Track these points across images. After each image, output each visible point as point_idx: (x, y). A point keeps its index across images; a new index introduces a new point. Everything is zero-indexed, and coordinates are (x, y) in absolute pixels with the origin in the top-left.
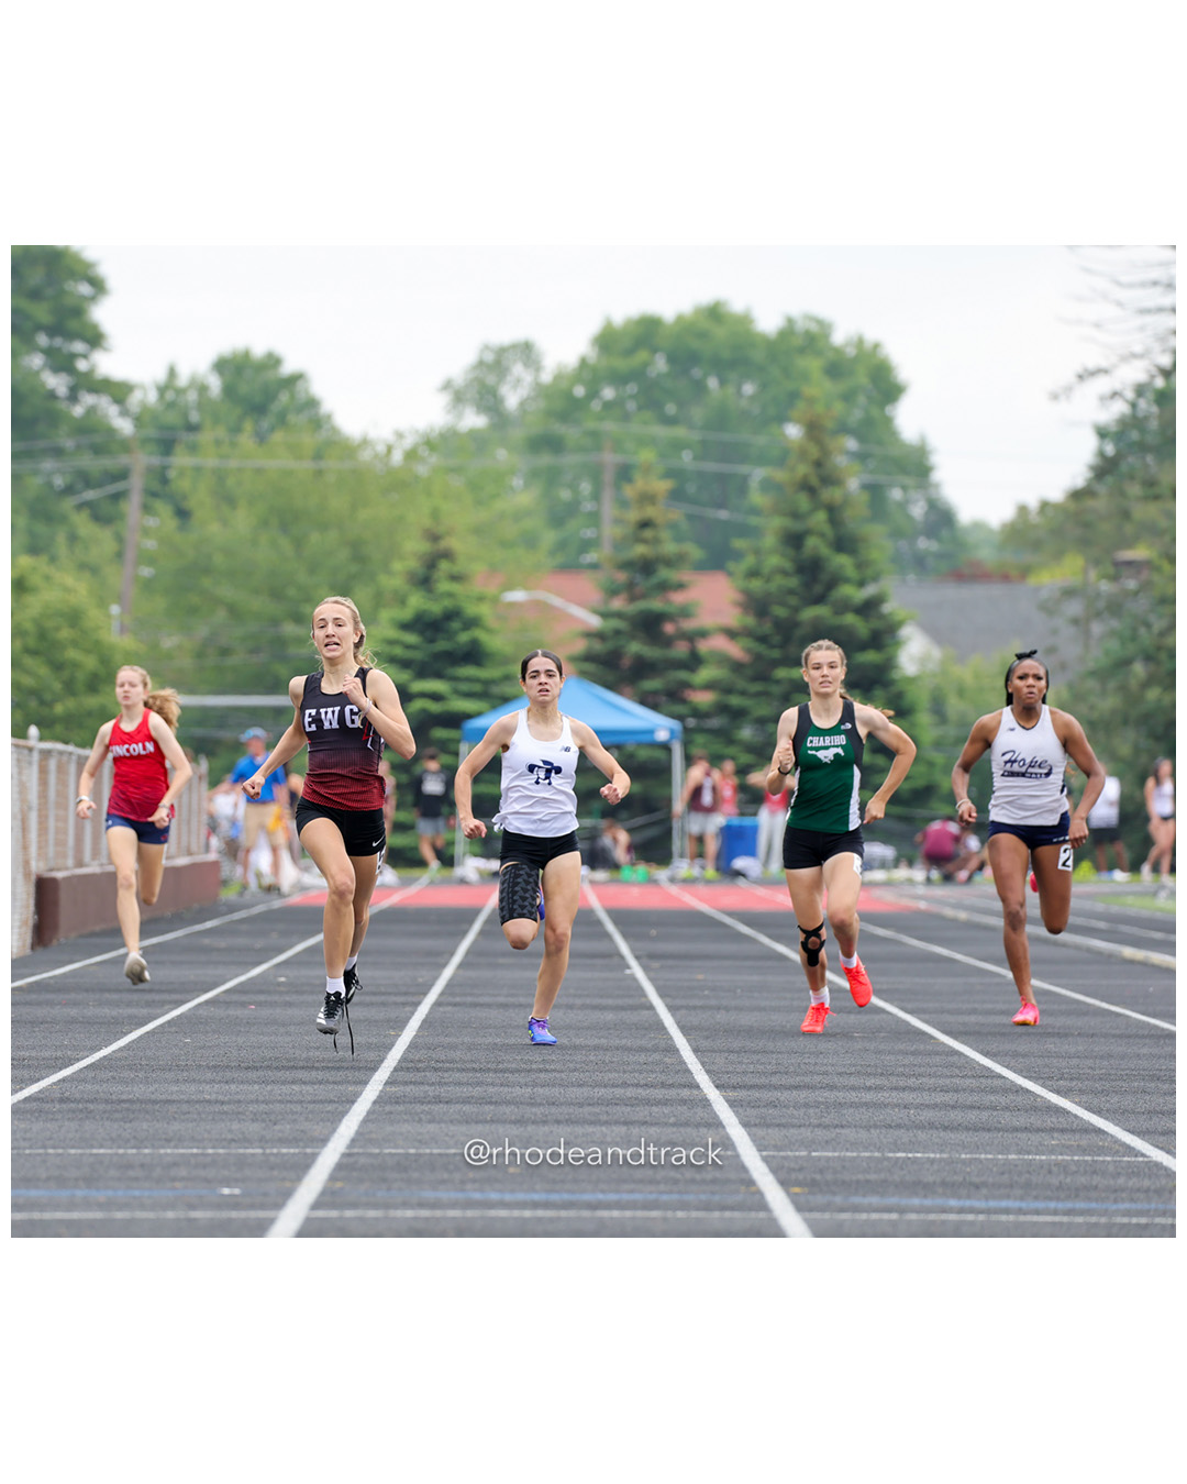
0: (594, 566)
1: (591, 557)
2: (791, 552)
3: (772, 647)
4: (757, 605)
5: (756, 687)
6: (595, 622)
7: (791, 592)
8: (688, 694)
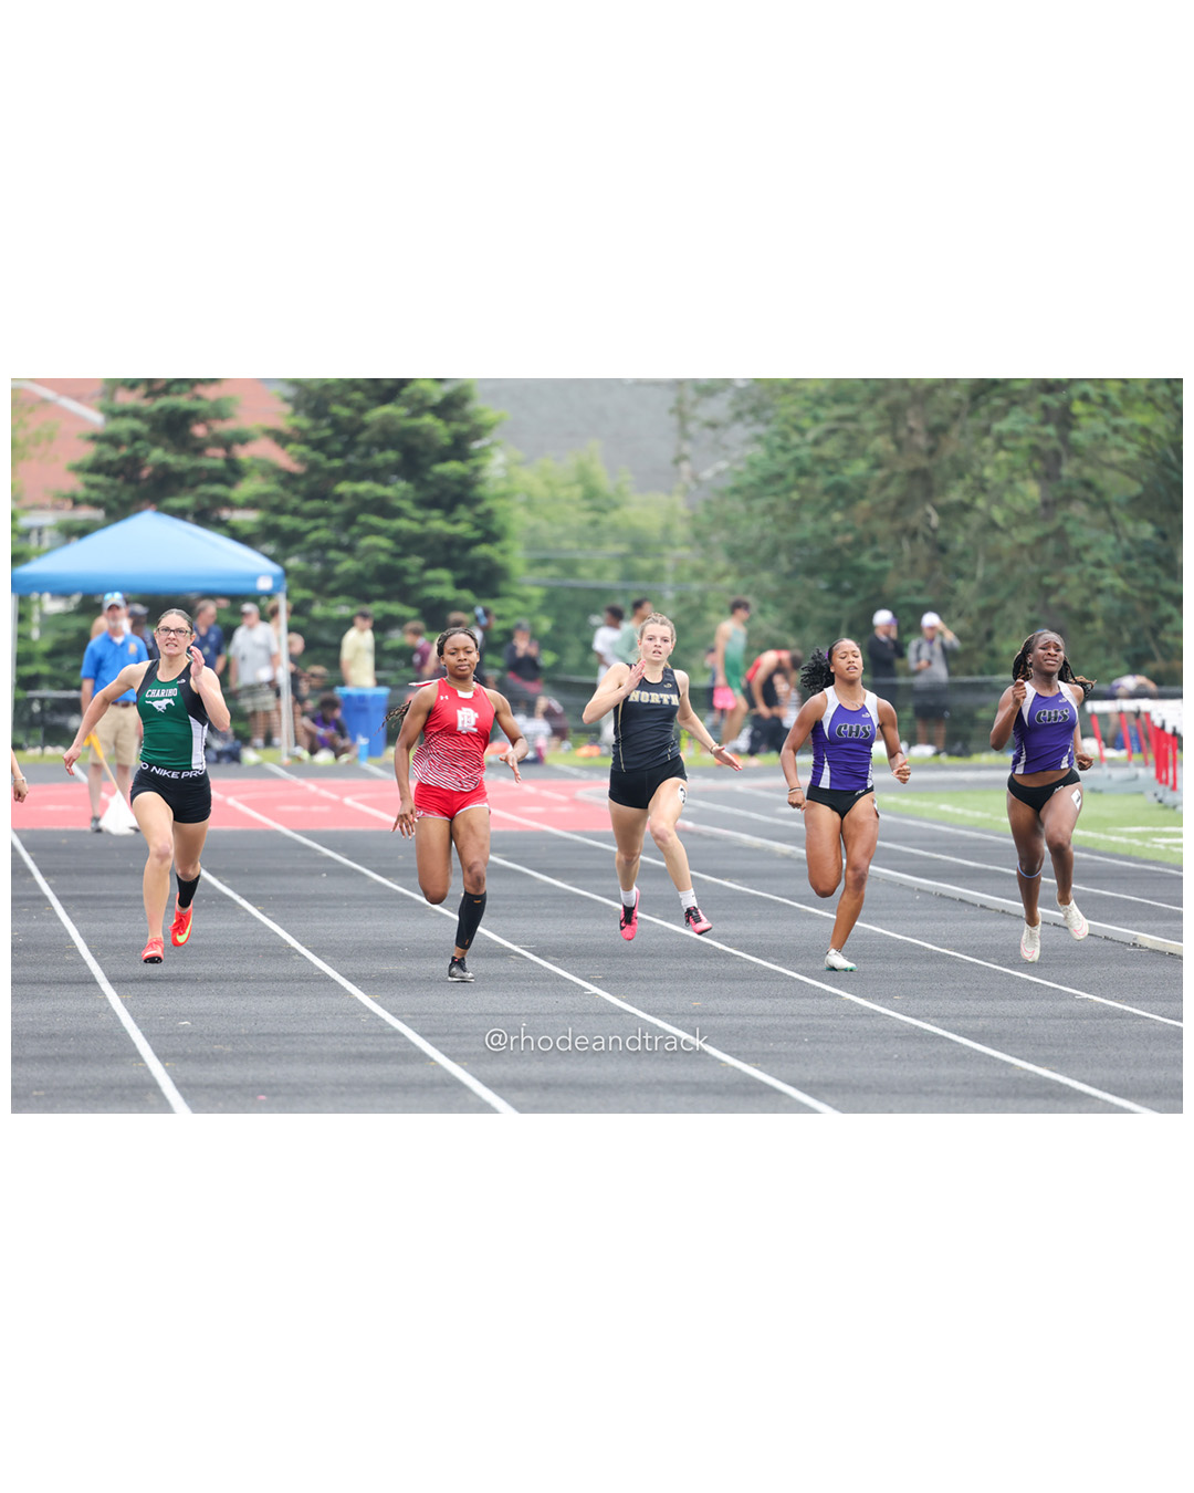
3: (331, 456)
4: (311, 402)
5: (315, 505)
6: (103, 423)
8: (225, 514)
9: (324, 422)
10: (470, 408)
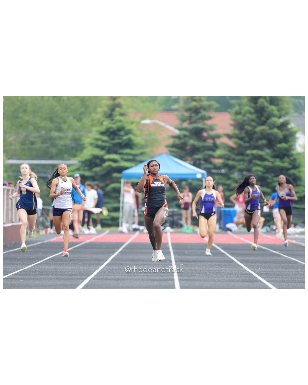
0: (177, 110)
1: (175, 106)
2: (253, 105)
3: (245, 142)
4: (240, 126)
5: (240, 157)
6: (177, 132)
7: (253, 120)
8: (213, 160)
9: (243, 132)
10: (289, 126)
